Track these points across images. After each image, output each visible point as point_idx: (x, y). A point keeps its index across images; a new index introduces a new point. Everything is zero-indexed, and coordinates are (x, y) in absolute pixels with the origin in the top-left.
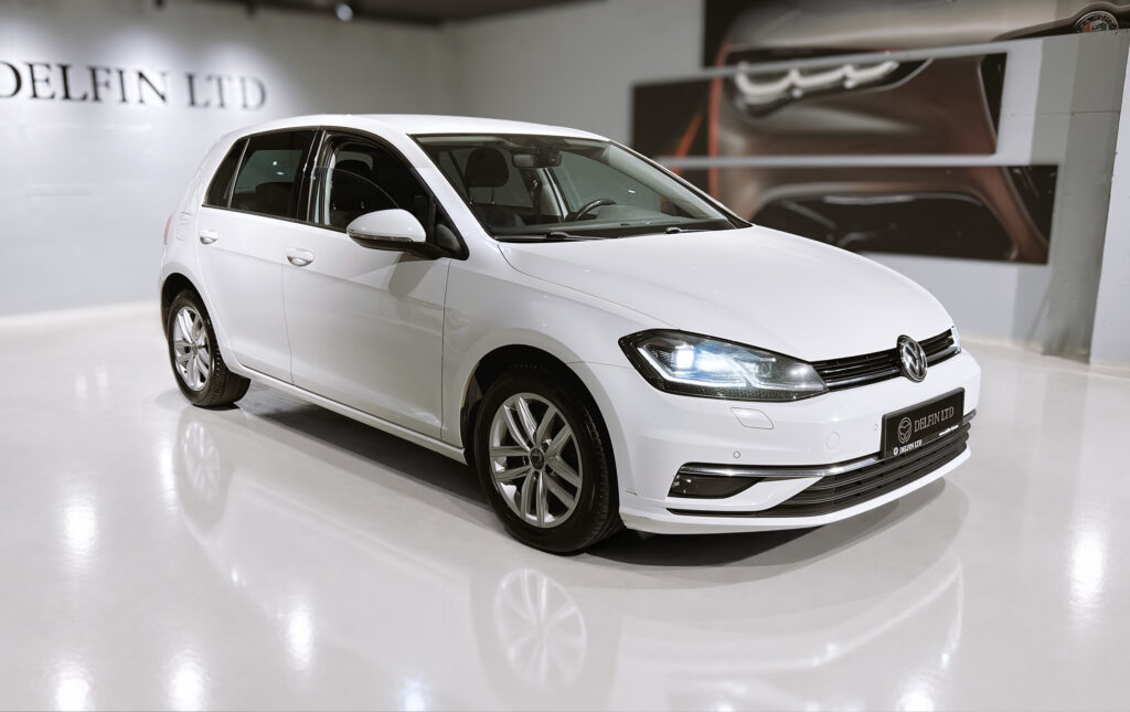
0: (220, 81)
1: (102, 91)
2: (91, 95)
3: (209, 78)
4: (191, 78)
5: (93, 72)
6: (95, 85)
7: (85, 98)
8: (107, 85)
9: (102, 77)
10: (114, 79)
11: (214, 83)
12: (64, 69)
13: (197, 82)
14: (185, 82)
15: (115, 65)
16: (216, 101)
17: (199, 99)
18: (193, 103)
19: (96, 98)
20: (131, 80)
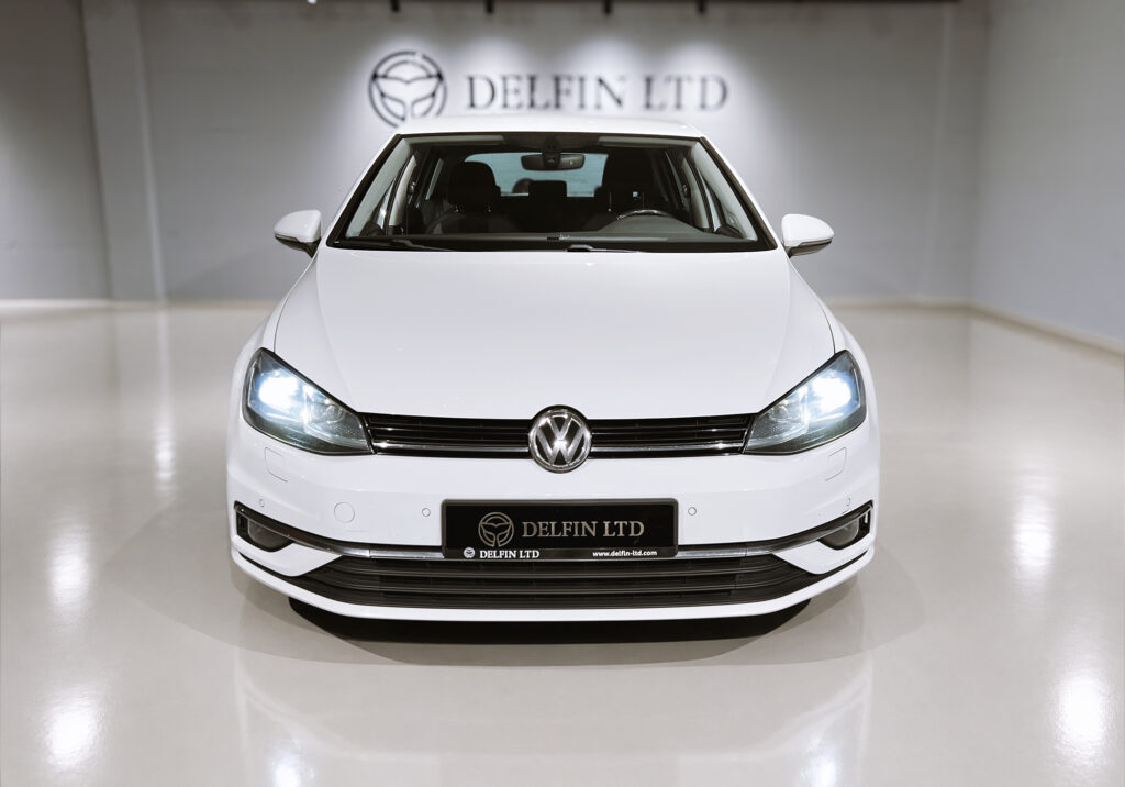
0: (679, 81)
1: (564, 99)
2: (553, 102)
3: (668, 79)
4: (649, 81)
5: (557, 80)
6: (558, 92)
7: (546, 106)
8: (568, 92)
9: (564, 85)
10: (575, 86)
11: (673, 85)
12: (532, 79)
13: (656, 85)
14: (642, 85)
15: (576, 72)
16: (672, 101)
17: (655, 101)
18: (648, 105)
19: (558, 105)
20: (591, 85)
